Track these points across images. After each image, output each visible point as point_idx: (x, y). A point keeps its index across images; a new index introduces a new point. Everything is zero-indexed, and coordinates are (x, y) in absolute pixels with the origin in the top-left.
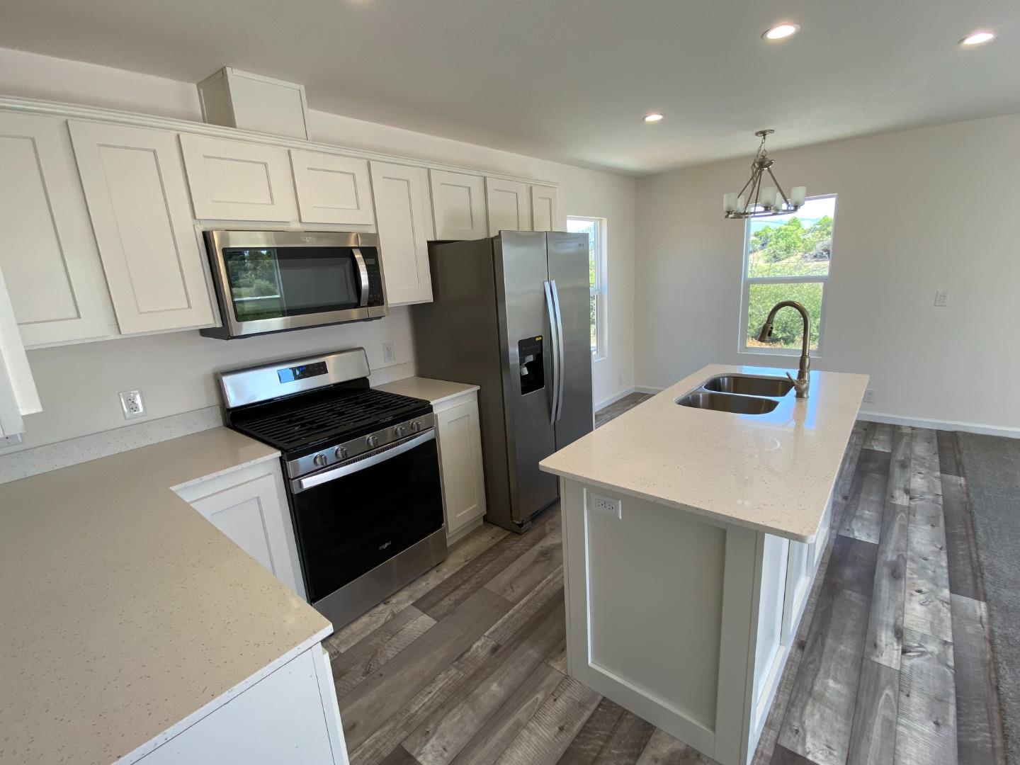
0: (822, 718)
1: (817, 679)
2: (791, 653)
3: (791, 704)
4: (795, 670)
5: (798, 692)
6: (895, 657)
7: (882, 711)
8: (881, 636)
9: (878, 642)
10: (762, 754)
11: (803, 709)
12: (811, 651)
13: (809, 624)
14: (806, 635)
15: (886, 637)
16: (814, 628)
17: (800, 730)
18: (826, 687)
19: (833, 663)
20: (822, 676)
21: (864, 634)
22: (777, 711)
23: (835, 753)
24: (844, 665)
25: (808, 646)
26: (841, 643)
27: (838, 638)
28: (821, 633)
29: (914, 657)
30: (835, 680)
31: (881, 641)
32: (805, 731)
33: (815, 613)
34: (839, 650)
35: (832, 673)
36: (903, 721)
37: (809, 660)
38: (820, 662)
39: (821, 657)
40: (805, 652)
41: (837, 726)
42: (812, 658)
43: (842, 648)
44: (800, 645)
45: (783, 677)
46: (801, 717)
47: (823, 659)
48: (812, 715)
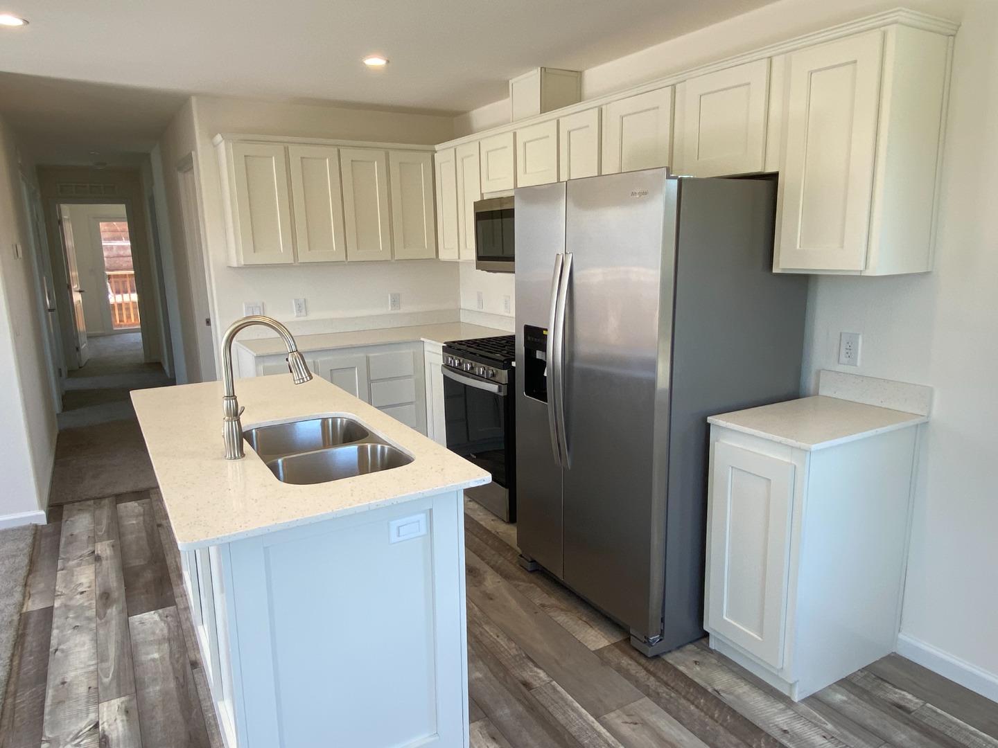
0: (154, 633)
1: (169, 651)
2: (199, 652)
3: (179, 625)
4: (189, 644)
5: (178, 635)
6: (105, 714)
7: (111, 665)
8: (123, 726)
9: (124, 718)
10: (181, 596)
11: (169, 629)
12: (184, 666)
13: (199, 687)
14: (196, 676)
15: (117, 728)
16: (191, 686)
17: (165, 619)
18: (159, 650)
19: (161, 670)
20: (165, 656)
21: (141, 715)
22: (186, 617)
23: (137, 623)
24: (150, 675)
25: (189, 667)
26: (160, 691)
27: (164, 693)
28: (183, 687)
29: (85, 728)
30: (154, 660)
31: (122, 721)
32: (162, 620)
33: (199, 701)
34: (160, 683)
35: (159, 662)
36: (92, 668)
37: (182, 658)
38: (172, 663)
39: (173, 668)
40: (188, 661)
41: (142, 635)
42: (181, 661)
43: (158, 688)
44: (196, 665)
45: (194, 635)
46: (168, 624)
47: (170, 667)
48: (162, 630)
